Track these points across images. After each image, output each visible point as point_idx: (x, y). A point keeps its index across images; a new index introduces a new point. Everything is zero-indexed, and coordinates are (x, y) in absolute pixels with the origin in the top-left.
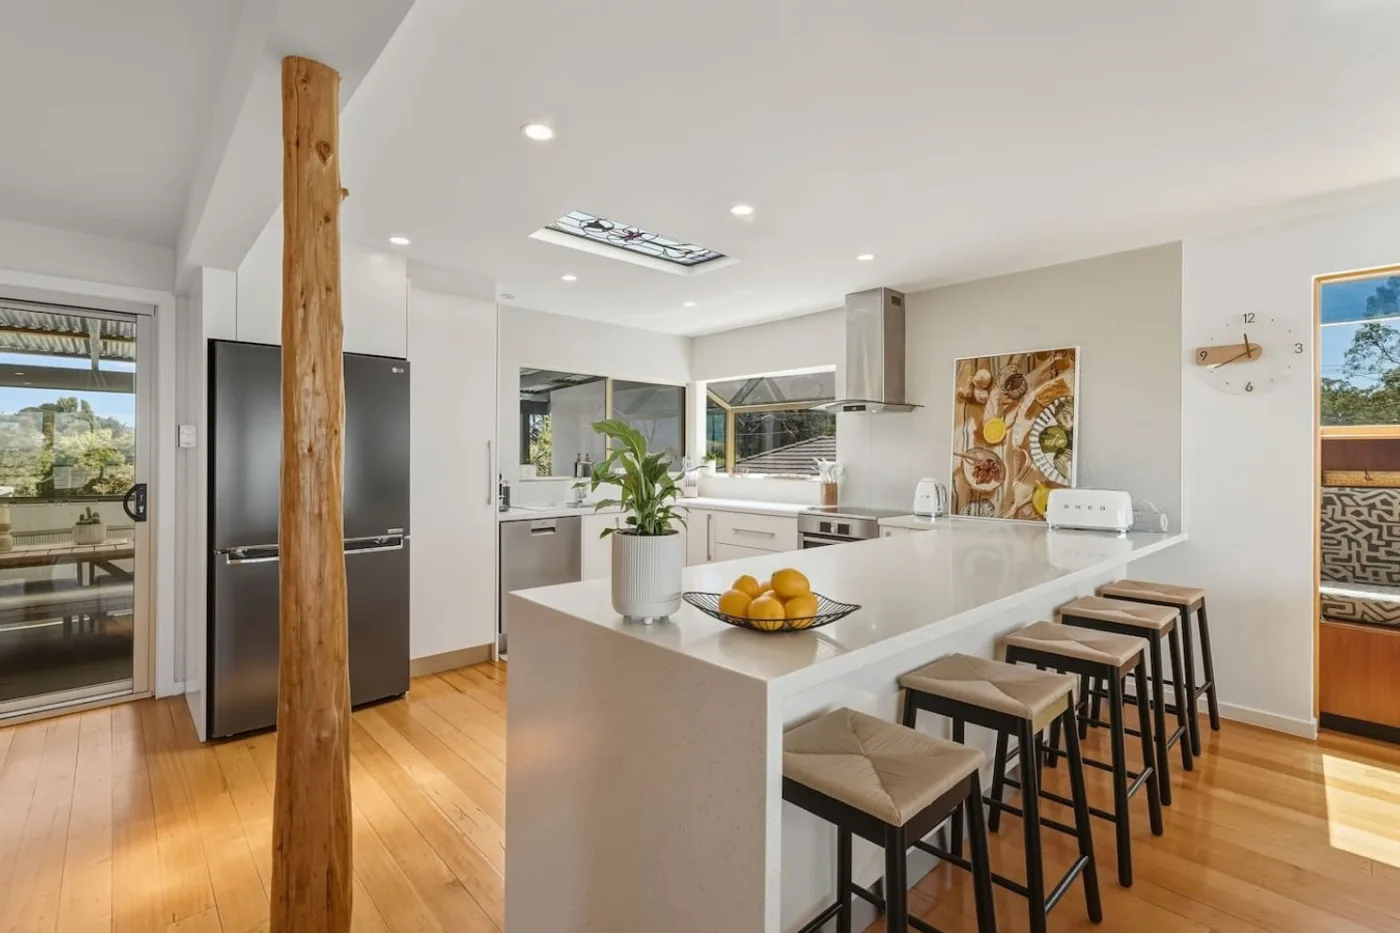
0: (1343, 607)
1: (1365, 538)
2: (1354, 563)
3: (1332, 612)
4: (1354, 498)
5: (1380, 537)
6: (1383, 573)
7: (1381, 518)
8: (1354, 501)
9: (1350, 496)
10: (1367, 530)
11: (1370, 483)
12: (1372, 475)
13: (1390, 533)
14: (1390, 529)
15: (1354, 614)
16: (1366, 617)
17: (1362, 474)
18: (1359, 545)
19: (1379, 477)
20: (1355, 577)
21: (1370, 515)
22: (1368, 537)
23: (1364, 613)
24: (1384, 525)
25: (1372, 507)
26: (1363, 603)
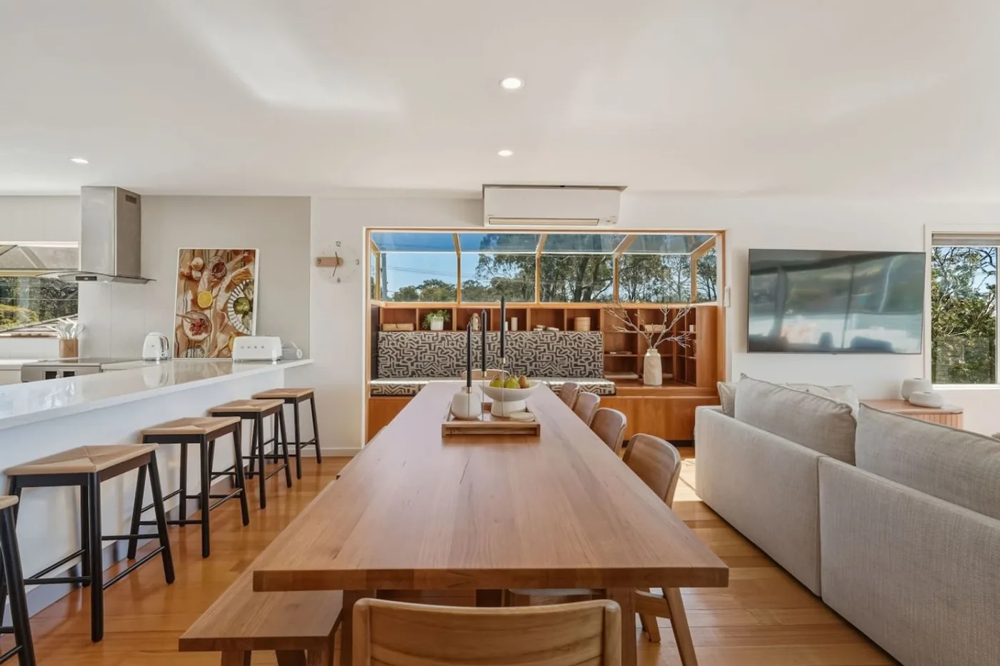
0: (378, 389)
1: (396, 356)
2: (392, 368)
3: (375, 392)
5: (401, 355)
6: (401, 371)
8: (392, 338)
10: (396, 352)
11: (398, 329)
12: (398, 325)
13: (404, 353)
14: (403, 350)
15: (382, 392)
16: (386, 392)
17: (395, 325)
18: (394, 359)
19: (400, 326)
21: (398, 345)
23: (385, 390)
24: (401, 349)
25: (398, 341)
26: (385, 386)
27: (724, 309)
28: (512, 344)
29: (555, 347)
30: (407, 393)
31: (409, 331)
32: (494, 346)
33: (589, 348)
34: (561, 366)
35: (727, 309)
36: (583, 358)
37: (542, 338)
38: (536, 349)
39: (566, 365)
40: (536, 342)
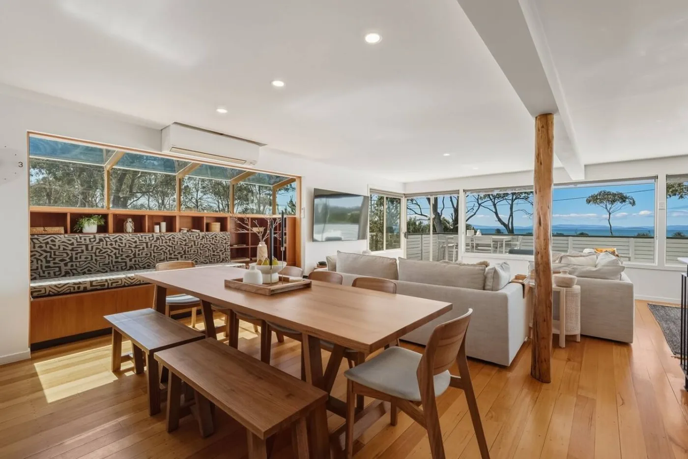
0: (40, 291)
1: (44, 258)
2: (40, 270)
4: (39, 240)
5: (51, 257)
6: (52, 272)
7: (51, 248)
8: (39, 241)
9: (37, 239)
10: (45, 254)
11: (46, 232)
12: (47, 229)
13: (55, 255)
14: (54, 252)
15: (46, 293)
16: (51, 293)
17: (42, 229)
18: (42, 261)
19: (50, 229)
20: (40, 276)
21: (46, 247)
22: (46, 257)
23: (50, 291)
24: (52, 251)
25: (47, 243)
26: (50, 287)
27: (301, 218)
28: (166, 242)
29: (199, 243)
30: (76, 290)
31: (61, 234)
32: (151, 245)
33: (222, 243)
34: (204, 256)
35: (302, 219)
36: (218, 250)
37: (189, 238)
38: (185, 245)
39: (207, 256)
40: (185, 240)
